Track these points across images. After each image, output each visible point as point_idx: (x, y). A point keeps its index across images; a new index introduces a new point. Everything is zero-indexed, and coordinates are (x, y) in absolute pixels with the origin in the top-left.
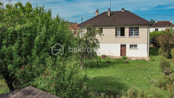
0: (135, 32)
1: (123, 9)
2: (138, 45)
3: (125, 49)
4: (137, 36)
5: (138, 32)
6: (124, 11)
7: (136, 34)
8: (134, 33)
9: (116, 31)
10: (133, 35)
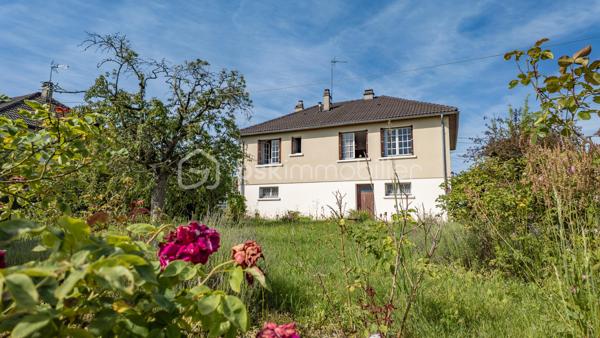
0: (400, 145)
1: (369, 92)
2: (413, 186)
3: (372, 198)
4: (409, 155)
5: (411, 144)
6: (370, 97)
7: (405, 150)
8: (397, 148)
9: (342, 143)
10: (395, 153)
